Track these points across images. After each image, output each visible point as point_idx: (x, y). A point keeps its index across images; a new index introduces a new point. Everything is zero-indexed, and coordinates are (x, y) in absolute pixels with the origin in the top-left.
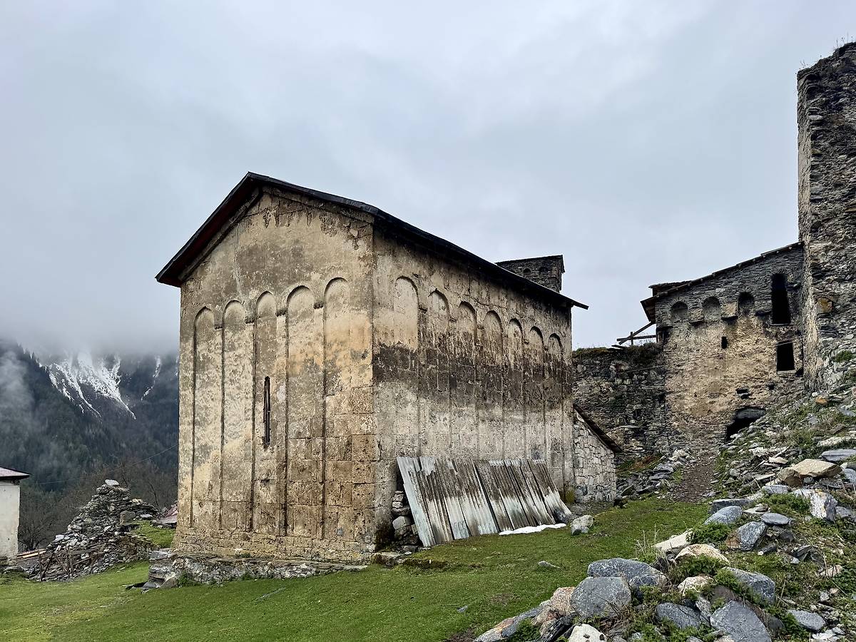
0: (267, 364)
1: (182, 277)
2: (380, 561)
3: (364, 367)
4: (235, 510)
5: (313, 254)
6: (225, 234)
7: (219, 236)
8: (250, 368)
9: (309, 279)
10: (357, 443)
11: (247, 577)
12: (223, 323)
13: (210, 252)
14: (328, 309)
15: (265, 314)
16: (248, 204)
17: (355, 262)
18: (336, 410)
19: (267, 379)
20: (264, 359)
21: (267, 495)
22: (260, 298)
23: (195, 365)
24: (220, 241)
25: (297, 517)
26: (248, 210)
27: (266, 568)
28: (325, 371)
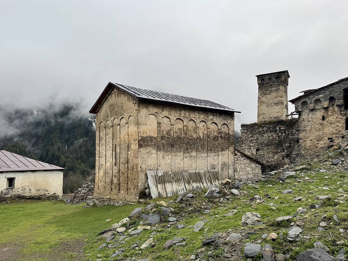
0: (116, 140)
1: (96, 112)
2: (139, 202)
3: (136, 143)
4: (108, 185)
5: (125, 107)
6: (106, 99)
7: (105, 99)
8: (111, 141)
9: (124, 115)
10: (135, 167)
11: (108, 205)
12: (106, 127)
13: (103, 104)
14: (129, 125)
15: (115, 125)
16: (111, 91)
17: (135, 111)
18: (131, 156)
19: (116, 145)
20: (115, 139)
21: (115, 181)
22: (114, 120)
23: (99, 139)
24: (105, 101)
25: (122, 188)
26: (111, 92)
27: (112, 203)
28: (128, 144)
